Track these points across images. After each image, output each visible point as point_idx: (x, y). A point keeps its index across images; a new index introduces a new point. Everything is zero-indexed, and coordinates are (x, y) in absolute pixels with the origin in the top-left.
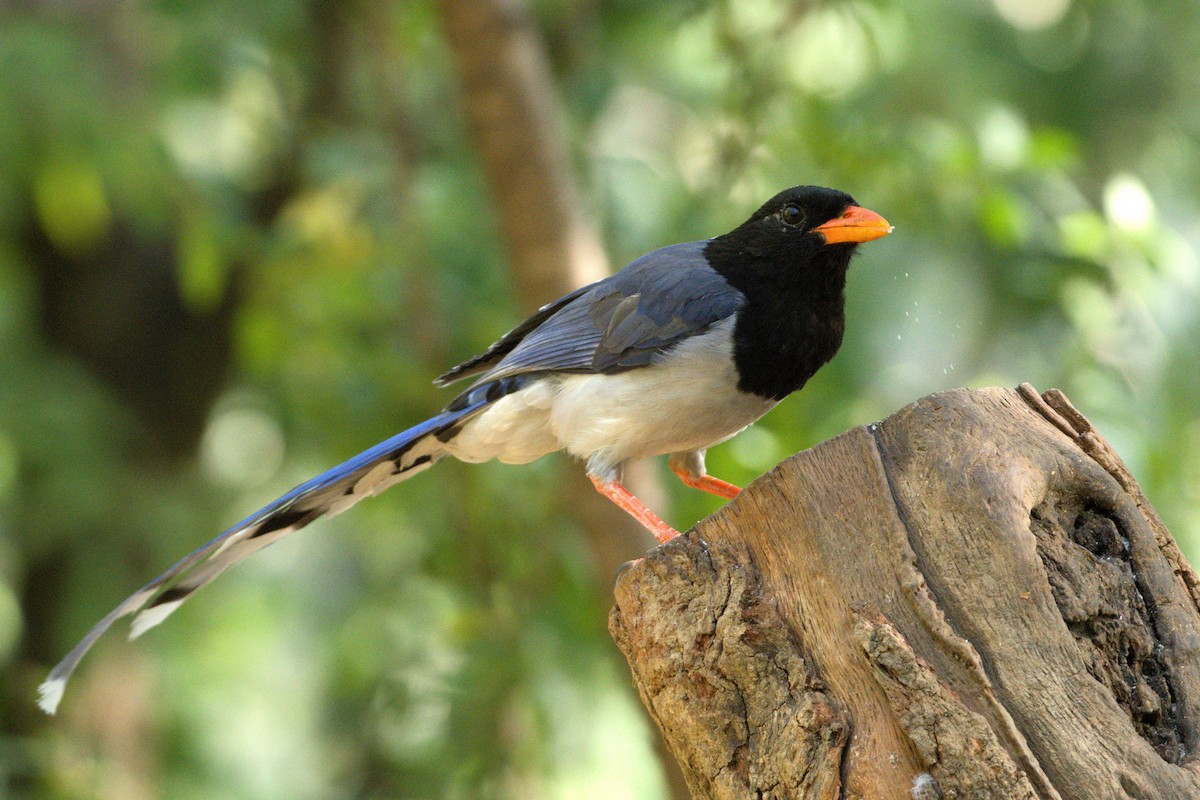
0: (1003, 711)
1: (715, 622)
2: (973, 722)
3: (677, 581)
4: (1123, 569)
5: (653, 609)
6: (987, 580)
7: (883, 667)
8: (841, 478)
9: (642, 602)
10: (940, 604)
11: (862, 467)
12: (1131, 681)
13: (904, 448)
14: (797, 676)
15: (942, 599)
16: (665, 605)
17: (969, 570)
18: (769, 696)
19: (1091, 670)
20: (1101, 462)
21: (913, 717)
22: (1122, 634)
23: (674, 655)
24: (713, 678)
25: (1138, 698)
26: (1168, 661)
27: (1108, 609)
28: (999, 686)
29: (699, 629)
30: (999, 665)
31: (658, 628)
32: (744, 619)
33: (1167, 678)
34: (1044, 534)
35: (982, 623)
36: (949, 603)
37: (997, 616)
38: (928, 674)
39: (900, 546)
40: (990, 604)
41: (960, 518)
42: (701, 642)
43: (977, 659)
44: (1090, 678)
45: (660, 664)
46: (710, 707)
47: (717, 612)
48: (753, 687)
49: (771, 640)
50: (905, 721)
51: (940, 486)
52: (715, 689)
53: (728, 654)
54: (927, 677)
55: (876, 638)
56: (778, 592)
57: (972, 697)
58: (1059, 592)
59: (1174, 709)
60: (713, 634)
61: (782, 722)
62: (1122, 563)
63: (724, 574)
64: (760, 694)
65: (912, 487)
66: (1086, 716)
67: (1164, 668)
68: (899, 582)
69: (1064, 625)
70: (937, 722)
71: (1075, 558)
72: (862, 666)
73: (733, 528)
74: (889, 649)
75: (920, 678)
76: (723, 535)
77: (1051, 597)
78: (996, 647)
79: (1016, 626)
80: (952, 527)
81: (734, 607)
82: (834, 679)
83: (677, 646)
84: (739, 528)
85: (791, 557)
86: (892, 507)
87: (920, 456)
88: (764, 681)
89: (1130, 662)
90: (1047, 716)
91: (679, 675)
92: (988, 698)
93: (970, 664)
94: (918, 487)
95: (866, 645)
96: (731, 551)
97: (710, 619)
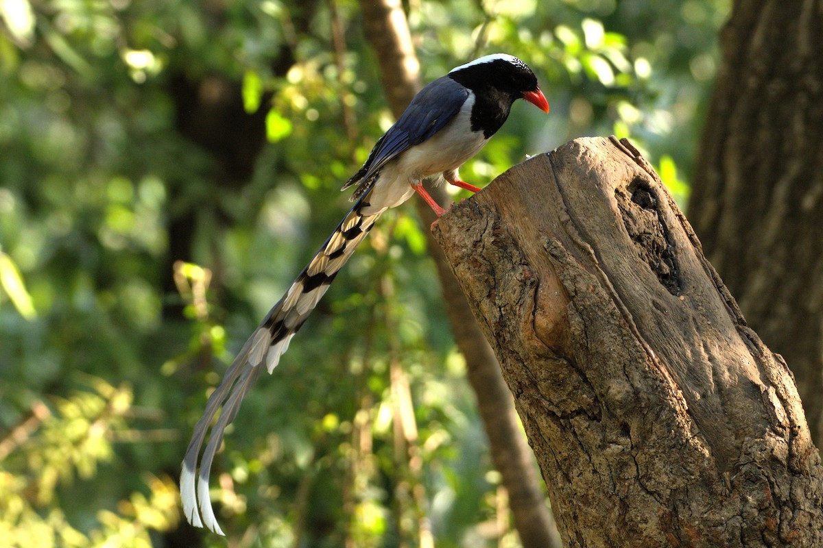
0: (603, 273)
1: (481, 236)
2: (591, 278)
3: (465, 219)
4: (654, 214)
5: (455, 230)
6: (597, 218)
7: (553, 255)
8: (535, 175)
9: (450, 228)
10: (576, 227)
11: (543, 170)
12: (657, 261)
13: (562, 163)
14: (516, 259)
15: (578, 226)
16: (460, 229)
17: (589, 214)
18: (504, 267)
19: (641, 256)
20: (645, 169)
21: (565, 276)
22: (654, 241)
23: (464, 250)
24: (480, 259)
25: (660, 268)
26: (673, 253)
27: (647, 230)
28: (601, 263)
29: (475, 239)
30: (602, 254)
31: (457, 238)
32: (494, 235)
33: (672, 259)
34: (621, 199)
35: (594, 237)
36: (581, 228)
37: (601, 233)
38: (572, 258)
39: (560, 204)
40: (597, 228)
41: (585, 192)
42: (475, 244)
43: (592, 252)
44: (640, 260)
45: (458, 254)
46: (479, 272)
47: (482, 232)
48: (497, 263)
49: (505, 243)
50: (561, 278)
51: (577, 179)
52: (481, 265)
53: (487, 249)
54: (571, 259)
55: (549, 243)
56: (508, 224)
57: (590, 267)
58: (627, 223)
59: (675, 273)
60: (480, 241)
61: (510, 278)
62: (653, 211)
63: (485, 216)
64: (500, 266)
65: (564, 179)
66: (638, 275)
67: (672, 255)
68: (559, 219)
69: (629, 237)
70: (575, 278)
71: (634, 209)
72: (544, 254)
73: (488, 196)
74: (555, 247)
75: (568, 260)
76: (485, 199)
77: (623, 225)
78: (599, 246)
79: (608, 237)
80: (582, 196)
81: (489, 230)
82: (531, 260)
83: (465, 246)
84: (491, 196)
85: (513, 209)
86: (556, 187)
87: (568, 166)
88: (502, 261)
89: (657, 254)
90: (622, 276)
91: (466, 258)
92: (597, 268)
93: (589, 253)
94: (567, 179)
95: (545, 246)
96: (488, 206)
97: (479, 235)
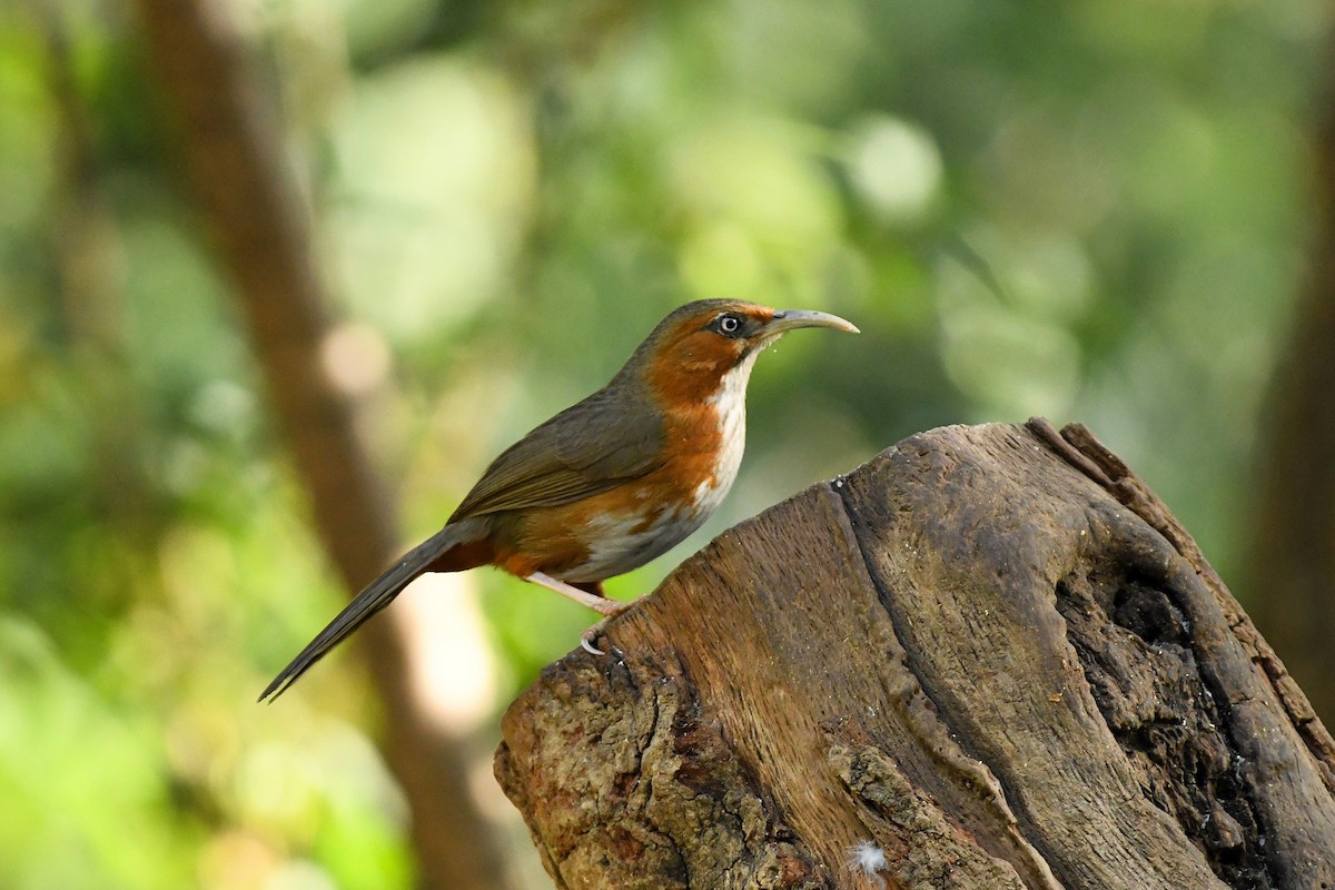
0: (1035, 854)
1: (639, 756)
2: (996, 871)
3: (585, 704)
4: (1184, 658)
5: (554, 743)
6: (1004, 679)
7: (870, 804)
8: (799, 554)
9: (538, 736)
10: (941, 713)
11: (825, 536)
12: (1203, 807)
13: (882, 508)
14: (754, 823)
15: (945, 708)
16: (571, 737)
17: (979, 669)
18: (718, 852)
19: (1150, 793)
20: (1144, 516)
21: (914, 868)
22: (1188, 744)
23: (587, 804)
24: (640, 831)
25: (1214, 829)
26: (1251, 778)
27: (1166, 711)
28: (1026, 820)
29: (619, 766)
30: (1026, 792)
31: (562, 768)
32: (678, 750)
33: (1251, 800)
34: (1076, 615)
35: (998, 738)
36: (954, 713)
37: (1019, 727)
38: (931, 809)
39: (883, 640)
40: (1009, 712)
41: (962, 598)
42: (622, 784)
43: (995, 786)
44: (1148, 805)
45: (567, 817)
46: (638, 871)
47: (641, 743)
48: (694, 841)
49: (715, 775)
50: (903, 875)
51: (933, 557)
52: (643, 847)
53: (659, 798)
54: (930, 814)
55: (858, 766)
56: (723, 712)
57: (991, 837)
58: (1100, 692)
59: (1262, 842)
60: (637, 772)
61: (737, 884)
62: (1181, 650)
63: (647, 691)
64: (705, 850)
65: (894, 560)
66: (1146, 856)
67: (1248, 788)
68: (885, 689)
69: (1110, 735)
70: (947, 873)
71: (1120, 645)
72: (842, 804)
73: (656, 629)
74: (877, 779)
75: (920, 816)
76: (643, 638)
77: (1090, 697)
78: (1017, 769)
79: (1046, 740)
80: (952, 611)
81: (664, 734)
82: (803, 823)
83: (590, 791)
84: (664, 627)
85: (737, 664)
86: (870, 589)
87: (904, 519)
88: (710, 832)
89: (1201, 784)
90: (1093, 857)
91: (594, 831)
92: (1013, 838)
93: (987, 792)
94: (903, 560)
95: (846, 775)
96: (656, 659)
97: (632, 753)
